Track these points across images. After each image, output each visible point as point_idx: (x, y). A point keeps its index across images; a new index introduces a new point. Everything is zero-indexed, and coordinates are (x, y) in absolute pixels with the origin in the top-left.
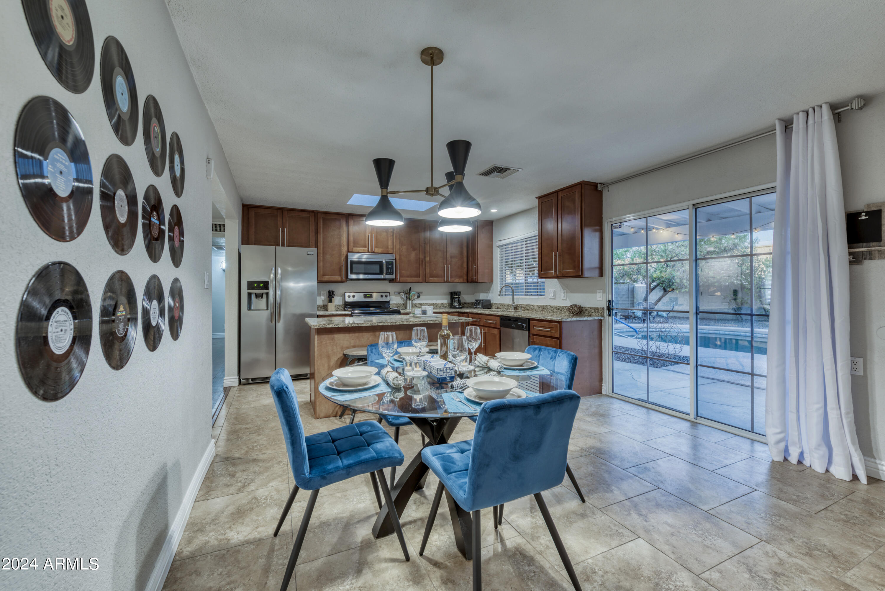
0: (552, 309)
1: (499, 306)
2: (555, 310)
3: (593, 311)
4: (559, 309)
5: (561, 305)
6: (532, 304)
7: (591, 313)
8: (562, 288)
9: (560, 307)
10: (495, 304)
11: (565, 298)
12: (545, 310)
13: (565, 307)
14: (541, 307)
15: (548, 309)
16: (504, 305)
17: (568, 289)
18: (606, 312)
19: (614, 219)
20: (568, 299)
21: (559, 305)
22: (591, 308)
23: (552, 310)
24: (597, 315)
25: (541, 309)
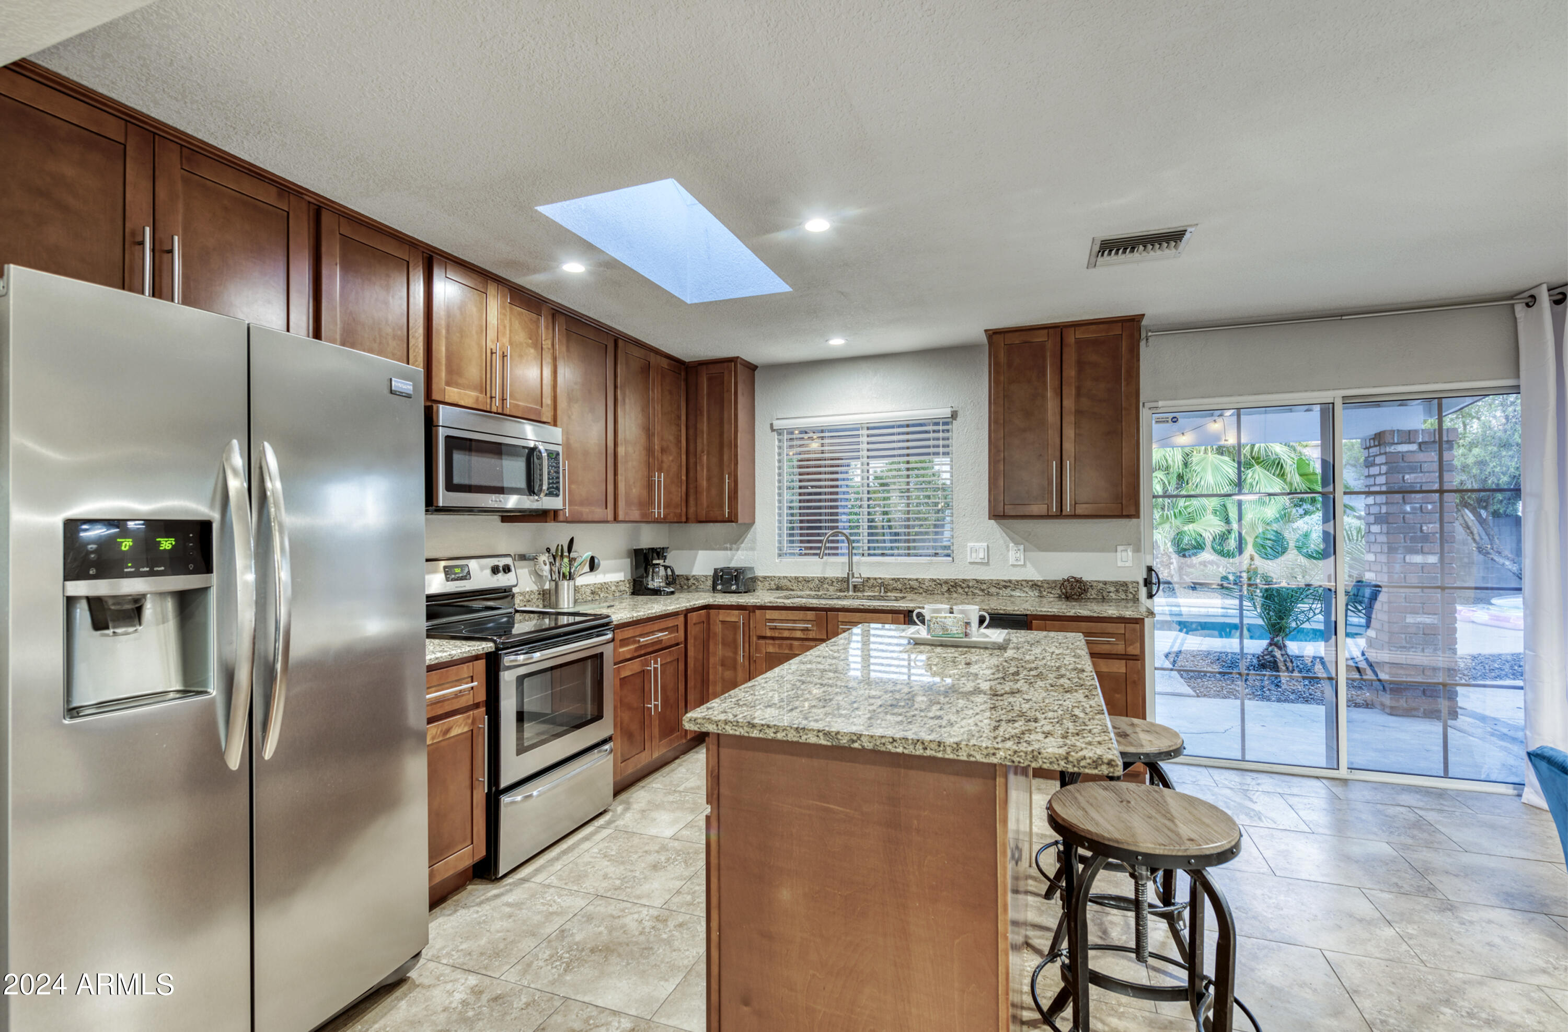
0: (984, 587)
1: (784, 583)
2: (993, 590)
3: (1112, 589)
4: (1006, 587)
5: (1013, 578)
6: (915, 577)
7: (1105, 594)
8: (1013, 540)
9: (1010, 581)
10: (765, 578)
11: (1022, 563)
12: (960, 590)
13: (1027, 581)
14: (946, 582)
15: (969, 587)
16: (807, 580)
17: (1032, 544)
18: (1143, 591)
19: (1161, 404)
20: (1028, 565)
21: (1006, 578)
22: (1105, 583)
23: (983, 590)
24: (1123, 597)
25: (945, 588)
